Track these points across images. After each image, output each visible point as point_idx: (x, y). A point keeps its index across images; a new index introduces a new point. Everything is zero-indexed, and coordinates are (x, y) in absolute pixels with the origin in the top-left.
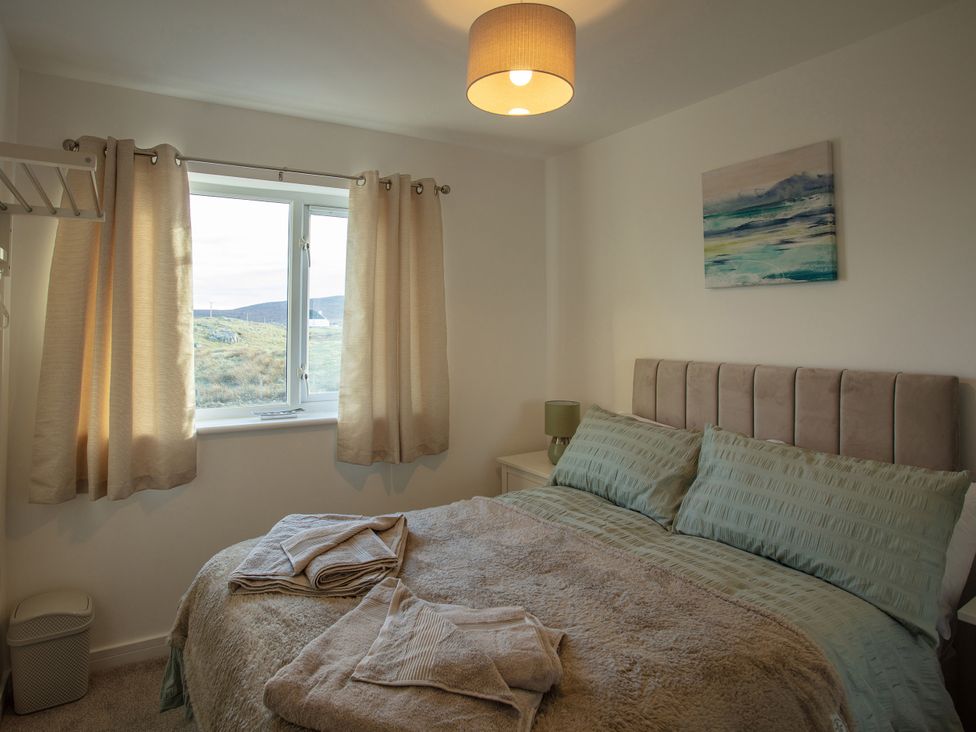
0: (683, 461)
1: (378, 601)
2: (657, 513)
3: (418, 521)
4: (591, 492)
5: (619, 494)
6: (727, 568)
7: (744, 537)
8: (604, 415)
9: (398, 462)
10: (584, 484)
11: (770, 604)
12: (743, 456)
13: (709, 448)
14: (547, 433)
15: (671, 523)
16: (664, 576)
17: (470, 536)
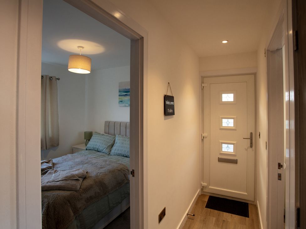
0: (112, 142)
1: (50, 173)
2: (107, 152)
3: (54, 161)
4: (94, 150)
5: (100, 150)
6: (117, 159)
7: (121, 154)
8: (98, 134)
9: (45, 150)
10: (93, 149)
11: (123, 163)
12: (122, 139)
13: (116, 139)
14: (85, 139)
15: (109, 154)
16: (106, 161)
17: (68, 161)
